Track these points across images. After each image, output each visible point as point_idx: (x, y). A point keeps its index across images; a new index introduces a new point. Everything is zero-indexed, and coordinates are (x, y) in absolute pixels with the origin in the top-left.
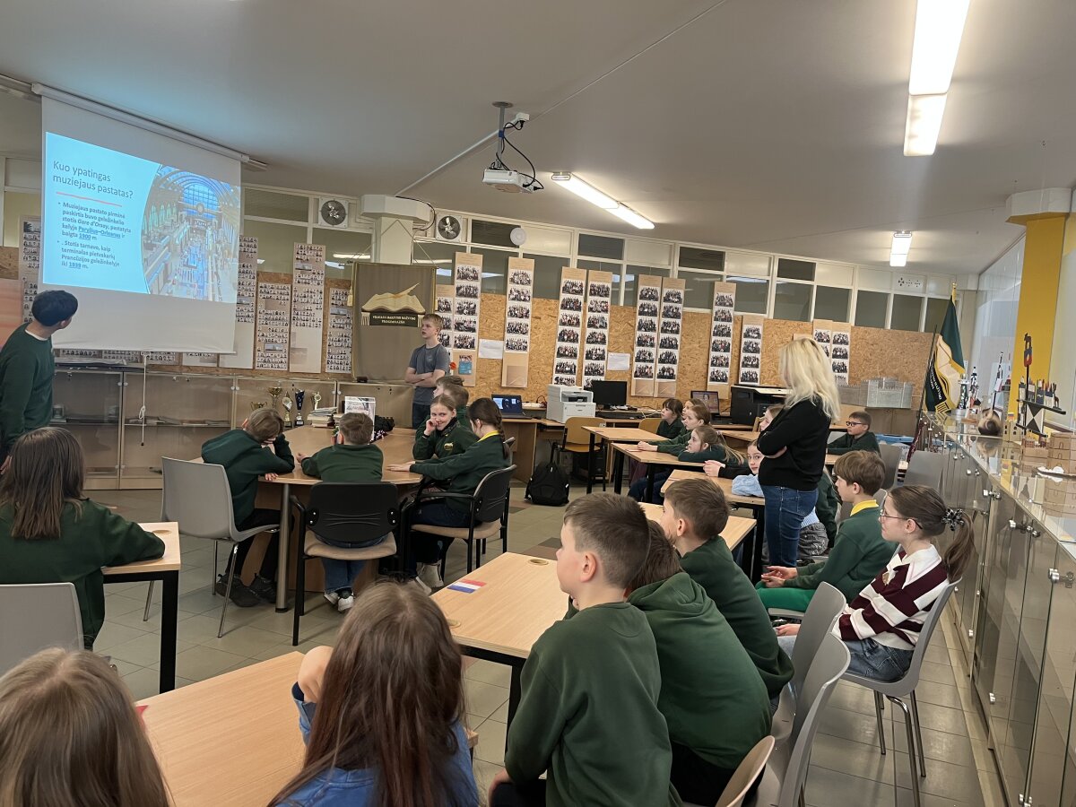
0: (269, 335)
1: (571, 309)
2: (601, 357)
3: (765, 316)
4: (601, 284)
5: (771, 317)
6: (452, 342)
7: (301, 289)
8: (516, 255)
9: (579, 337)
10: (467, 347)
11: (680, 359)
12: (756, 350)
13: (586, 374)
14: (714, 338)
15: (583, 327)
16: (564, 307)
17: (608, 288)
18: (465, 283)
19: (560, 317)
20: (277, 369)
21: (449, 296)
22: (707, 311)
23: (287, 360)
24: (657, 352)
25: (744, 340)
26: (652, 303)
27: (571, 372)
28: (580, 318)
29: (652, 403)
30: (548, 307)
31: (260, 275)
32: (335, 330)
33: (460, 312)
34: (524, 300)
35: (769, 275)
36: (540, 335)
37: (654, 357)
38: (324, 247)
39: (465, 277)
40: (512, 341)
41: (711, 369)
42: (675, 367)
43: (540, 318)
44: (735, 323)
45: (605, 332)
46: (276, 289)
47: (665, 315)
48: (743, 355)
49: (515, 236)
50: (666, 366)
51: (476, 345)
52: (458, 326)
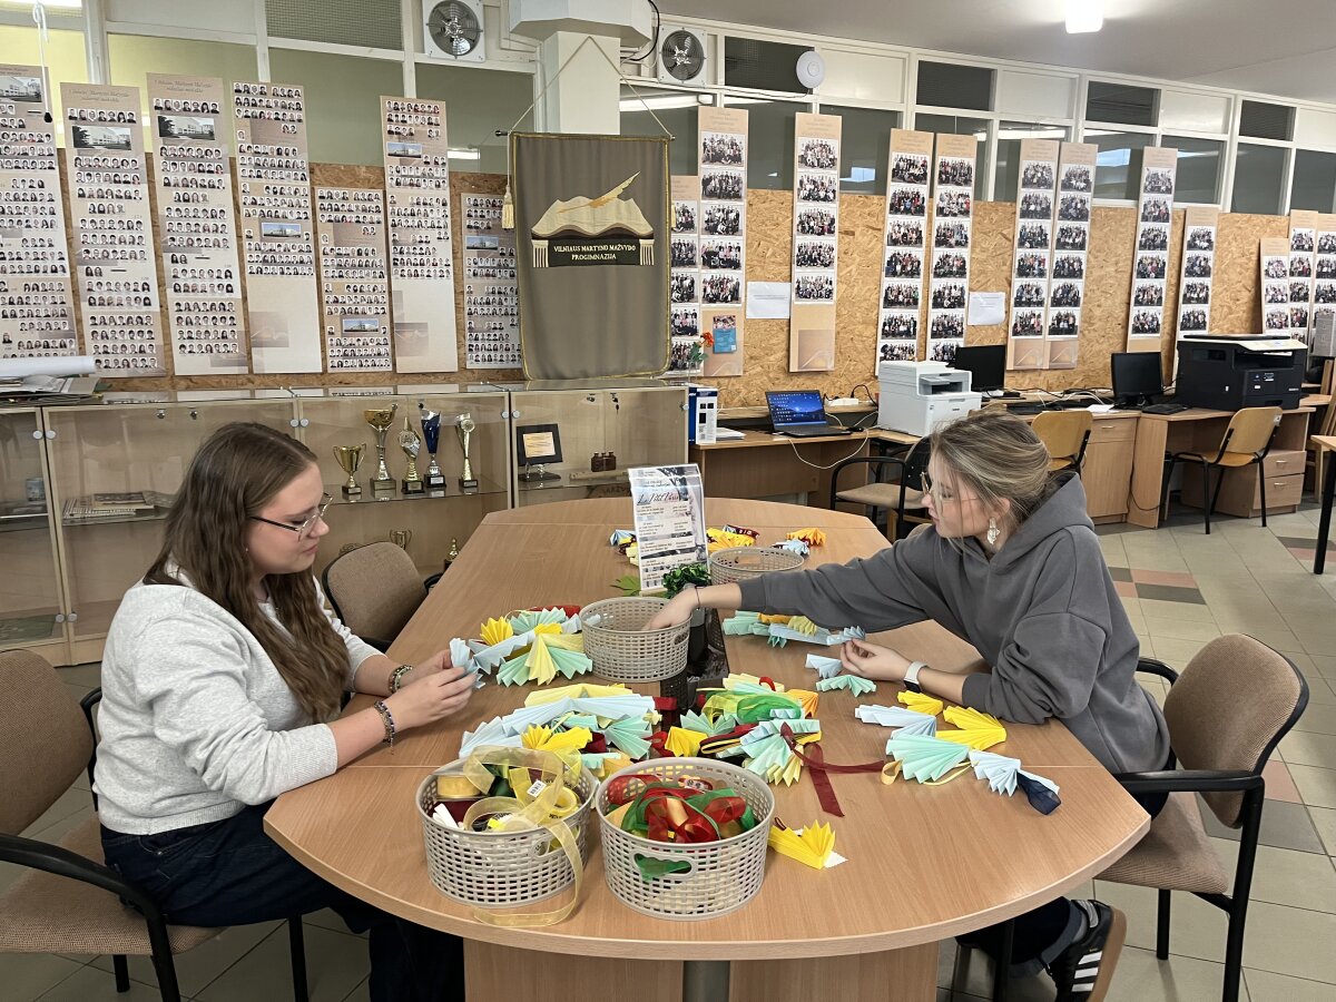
0: (349, 301)
1: (907, 211)
2: (958, 302)
3: (1220, 207)
4: (958, 160)
5: (1228, 210)
6: (698, 292)
7: (403, 198)
8: (806, 107)
9: (922, 267)
10: (725, 300)
11: (1085, 295)
12: (1205, 272)
13: (934, 335)
14: (1140, 254)
15: (928, 246)
16: (895, 209)
17: (969, 169)
18: (717, 170)
19: (889, 229)
20: (371, 369)
21: (690, 198)
22: (1129, 203)
23: (388, 348)
24: (1049, 286)
25: (1188, 254)
26: (1042, 192)
27: (908, 334)
28: (923, 229)
29: (1041, 381)
30: (867, 210)
31: (317, 171)
32: (478, 280)
33: (711, 229)
34: (826, 199)
35: (1226, 132)
36: (853, 267)
37: (1044, 295)
38: (442, 105)
39: (716, 158)
40: (805, 282)
41: (1135, 311)
42: (1076, 311)
43: (853, 234)
44: (1174, 223)
45: (965, 253)
46: (354, 201)
47: (1064, 215)
48: (1186, 281)
49: (805, 70)
50: (1063, 310)
51: (741, 294)
52: (710, 259)
